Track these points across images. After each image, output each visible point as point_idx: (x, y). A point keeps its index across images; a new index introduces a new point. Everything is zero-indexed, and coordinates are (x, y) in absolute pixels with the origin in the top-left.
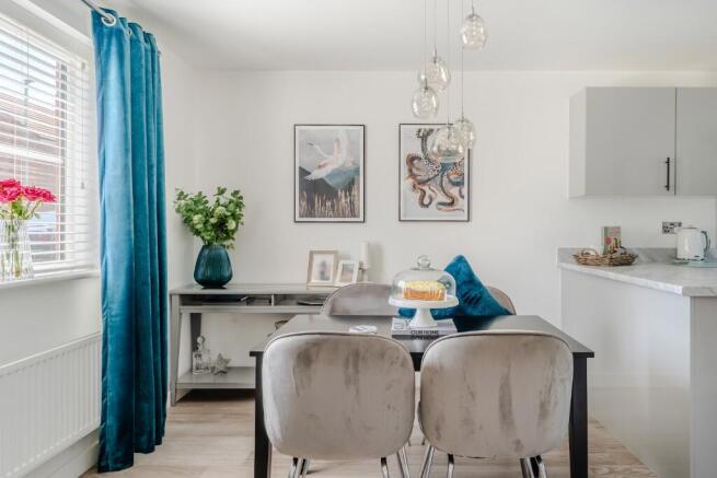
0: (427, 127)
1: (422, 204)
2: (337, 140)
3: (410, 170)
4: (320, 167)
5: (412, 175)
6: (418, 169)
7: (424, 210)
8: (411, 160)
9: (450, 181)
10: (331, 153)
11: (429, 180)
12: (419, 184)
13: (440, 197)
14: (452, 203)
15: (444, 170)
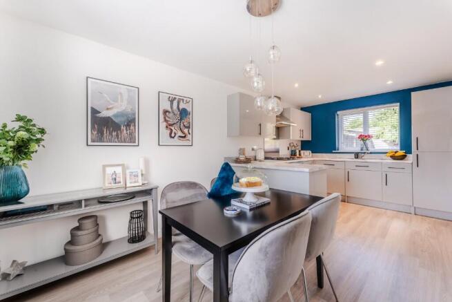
0: (174, 96)
1: (171, 137)
2: (121, 94)
3: (165, 118)
4: (108, 109)
5: (166, 121)
6: (169, 118)
7: (172, 139)
8: (165, 112)
9: (184, 126)
10: (117, 101)
11: (174, 124)
12: (169, 126)
13: (180, 134)
14: (185, 137)
15: (181, 119)
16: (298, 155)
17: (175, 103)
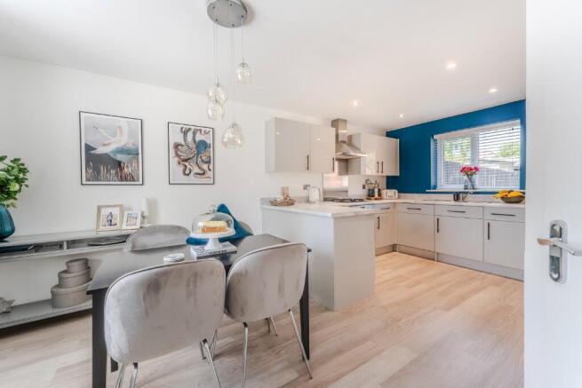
0: (188, 127)
1: (185, 174)
2: (120, 128)
3: (176, 152)
4: (104, 145)
5: (177, 155)
6: (181, 152)
7: (186, 177)
8: (177, 146)
9: (202, 160)
10: (115, 136)
11: (189, 159)
12: (182, 161)
13: (196, 170)
14: (204, 174)
15: (198, 153)
16: (376, 196)
17: (190, 135)
